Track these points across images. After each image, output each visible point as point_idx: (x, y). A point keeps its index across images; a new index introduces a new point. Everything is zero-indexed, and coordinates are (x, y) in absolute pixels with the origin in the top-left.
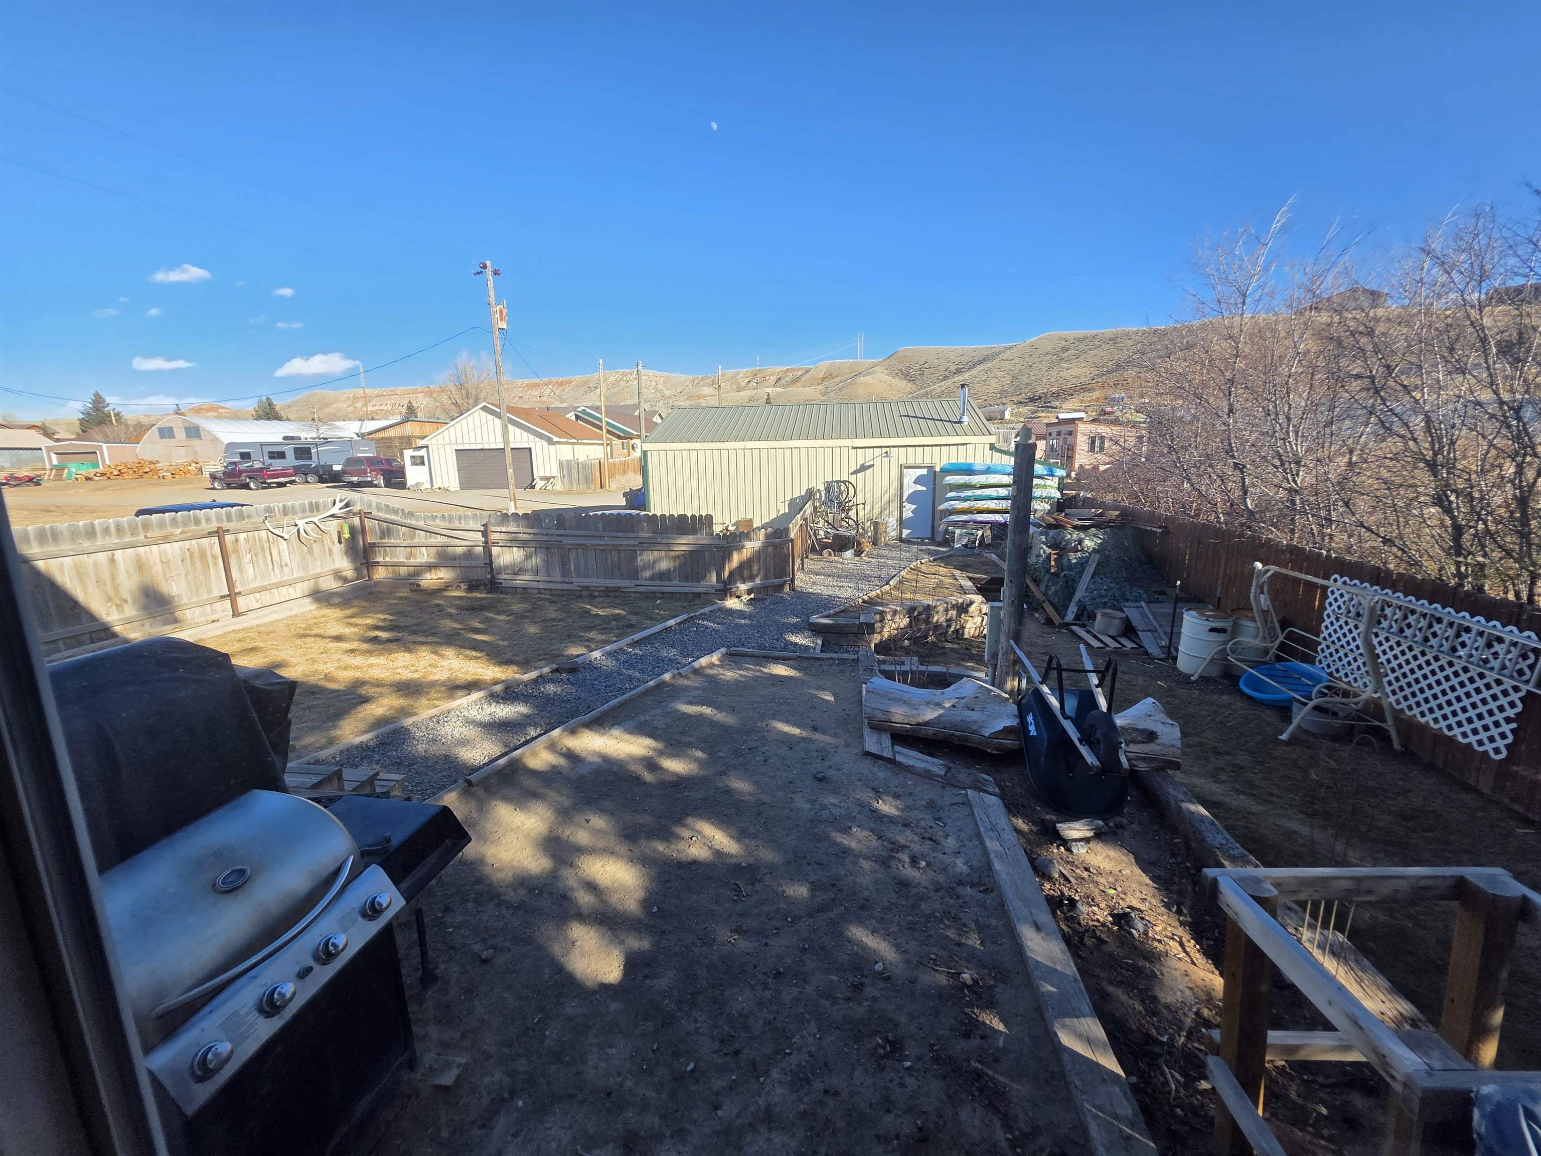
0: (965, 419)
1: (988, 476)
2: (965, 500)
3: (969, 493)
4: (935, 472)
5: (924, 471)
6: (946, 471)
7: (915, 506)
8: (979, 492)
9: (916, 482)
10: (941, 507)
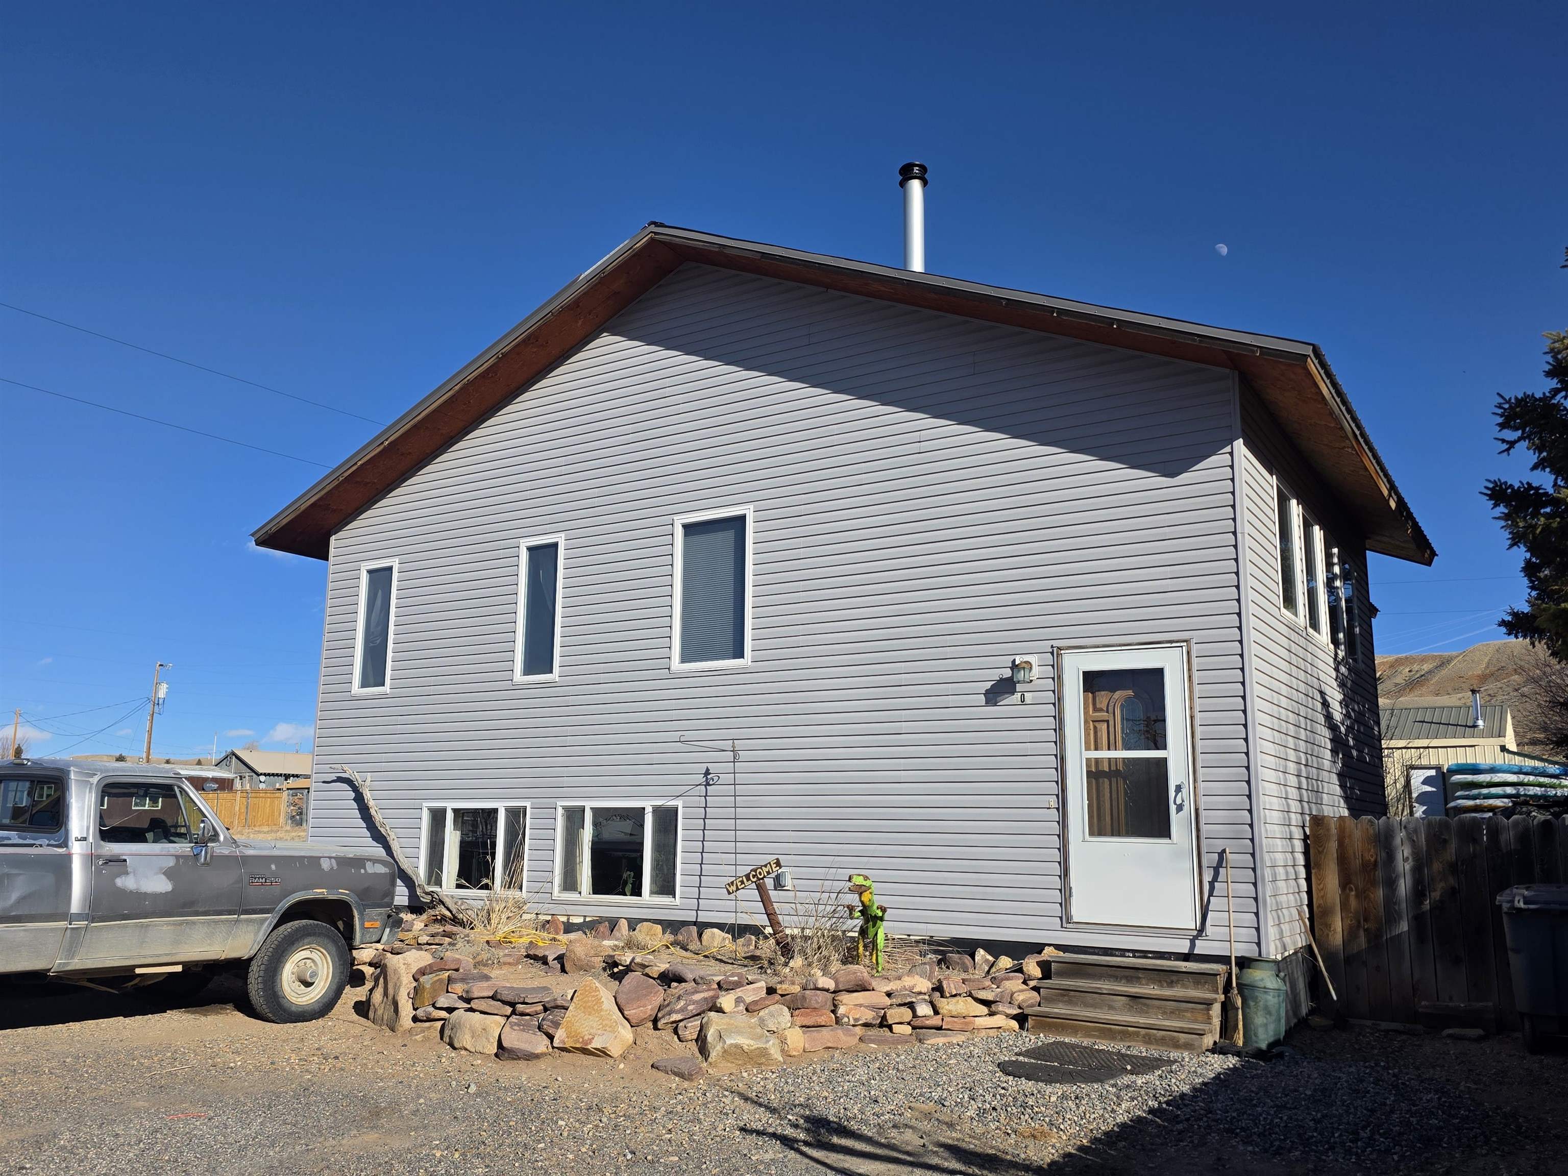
0: (1480, 723)
1: (1492, 775)
2: (1474, 798)
3: (1475, 792)
4: (1443, 772)
5: (1433, 773)
6: (1453, 771)
7: (1425, 807)
8: (1485, 791)
9: (1425, 782)
10: (1452, 804)
